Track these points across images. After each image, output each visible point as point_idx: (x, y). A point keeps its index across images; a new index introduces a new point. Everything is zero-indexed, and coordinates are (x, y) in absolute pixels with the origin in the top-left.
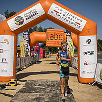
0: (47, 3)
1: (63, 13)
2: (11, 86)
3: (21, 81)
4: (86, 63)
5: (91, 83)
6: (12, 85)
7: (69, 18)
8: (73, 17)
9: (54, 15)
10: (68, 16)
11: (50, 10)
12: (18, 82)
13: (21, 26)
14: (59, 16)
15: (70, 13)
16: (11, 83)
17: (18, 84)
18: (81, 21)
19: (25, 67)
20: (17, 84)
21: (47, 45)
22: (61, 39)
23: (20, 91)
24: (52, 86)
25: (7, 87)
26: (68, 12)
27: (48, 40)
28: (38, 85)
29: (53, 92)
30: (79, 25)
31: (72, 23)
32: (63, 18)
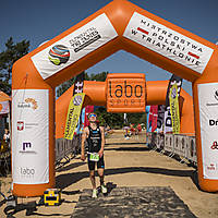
1: (160, 33)
2: (47, 205)
4: (216, 146)
6: (51, 203)
7: (173, 44)
8: (183, 41)
9: (138, 38)
10: (170, 40)
11: (129, 29)
13: (64, 66)
14: (149, 40)
15: (175, 33)
16: (48, 199)
17: (63, 201)
18: (200, 50)
19: (64, 160)
21: (110, 109)
22: (139, 94)
27: (110, 99)
30: (196, 60)
31: (181, 56)
32: (158, 44)
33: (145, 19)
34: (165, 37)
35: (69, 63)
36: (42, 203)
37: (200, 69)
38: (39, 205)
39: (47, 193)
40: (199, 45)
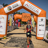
0: (23, 1)
2: (4, 39)
3: (9, 37)
4: (40, 30)
5: (42, 40)
7: (33, 8)
8: (35, 8)
11: (24, 4)
12: (8, 37)
13: (10, 11)
14: (28, 7)
16: (4, 38)
20: (7, 38)
21: (22, 21)
23: (8, 42)
24: (23, 40)
25: (2, 40)
26: (33, 5)
28: (17, 39)
29: (24, 43)
30: (38, 12)
31: (35, 11)
32: (30, 8)
33: (28, 2)
34: (32, 7)
35: (11, 10)
36: (3, 38)
37: (38, 14)
38: (2, 39)
39: (4, 36)
40: (39, 9)
